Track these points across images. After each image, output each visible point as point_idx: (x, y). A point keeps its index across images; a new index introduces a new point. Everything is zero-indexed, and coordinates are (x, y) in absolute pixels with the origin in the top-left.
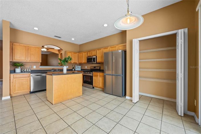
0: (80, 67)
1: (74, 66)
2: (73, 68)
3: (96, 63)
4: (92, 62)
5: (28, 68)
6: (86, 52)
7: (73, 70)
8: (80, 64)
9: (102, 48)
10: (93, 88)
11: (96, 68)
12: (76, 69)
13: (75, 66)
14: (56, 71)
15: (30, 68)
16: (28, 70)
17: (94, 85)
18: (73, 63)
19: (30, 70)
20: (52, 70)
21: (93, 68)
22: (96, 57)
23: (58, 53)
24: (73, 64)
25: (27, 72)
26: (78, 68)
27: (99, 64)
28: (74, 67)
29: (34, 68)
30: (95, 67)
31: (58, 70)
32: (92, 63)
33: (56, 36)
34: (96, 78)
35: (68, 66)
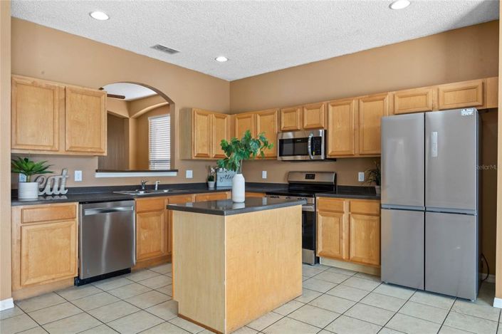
1: (213, 170)
2: (211, 179)
3: (326, 159)
4: (307, 154)
5: (57, 179)
6: (273, 114)
7: (212, 184)
9: (355, 96)
10: (317, 260)
11: (318, 179)
12: (219, 184)
13: (216, 171)
15: (64, 180)
16: (56, 186)
17: (320, 249)
18: (212, 155)
19: (63, 187)
21: (303, 179)
22: (326, 132)
23: (128, 117)
24: (209, 164)
25: (53, 195)
26: (228, 177)
27: (333, 163)
28: (215, 176)
29: (76, 180)
30: (310, 175)
33: (160, 48)
34: (332, 221)
35: (192, 171)
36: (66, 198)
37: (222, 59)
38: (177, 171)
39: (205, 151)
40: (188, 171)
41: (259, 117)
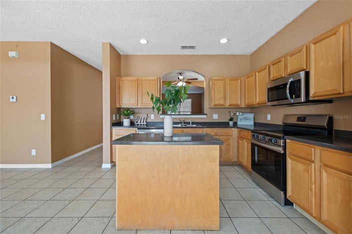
0: (251, 116)
1: (232, 114)
2: (231, 119)
5: (143, 118)
6: (265, 69)
7: (231, 123)
8: (251, 108)
12: (239, 123)
13: (235, 114)
14: (188, 126)
15: (145, 119)
18: (227, 105)
19: (145, 121)
20: (181, 123)
21: (296, 121)
24: (230, 110)
25: (141, 125)
26: (246, 119)
28: (234, 117)
29: (152, 118)
30: (302, 118)
31: (193, 123)
32: (285, 102)
33: (184, 47)
34: (300, 167)
35: (217, 115)
36: (145, 126)
37: (224, 41)
38: (206, 114)
39: (222, 102)
40: (214, 115)
41: (257, 73)
